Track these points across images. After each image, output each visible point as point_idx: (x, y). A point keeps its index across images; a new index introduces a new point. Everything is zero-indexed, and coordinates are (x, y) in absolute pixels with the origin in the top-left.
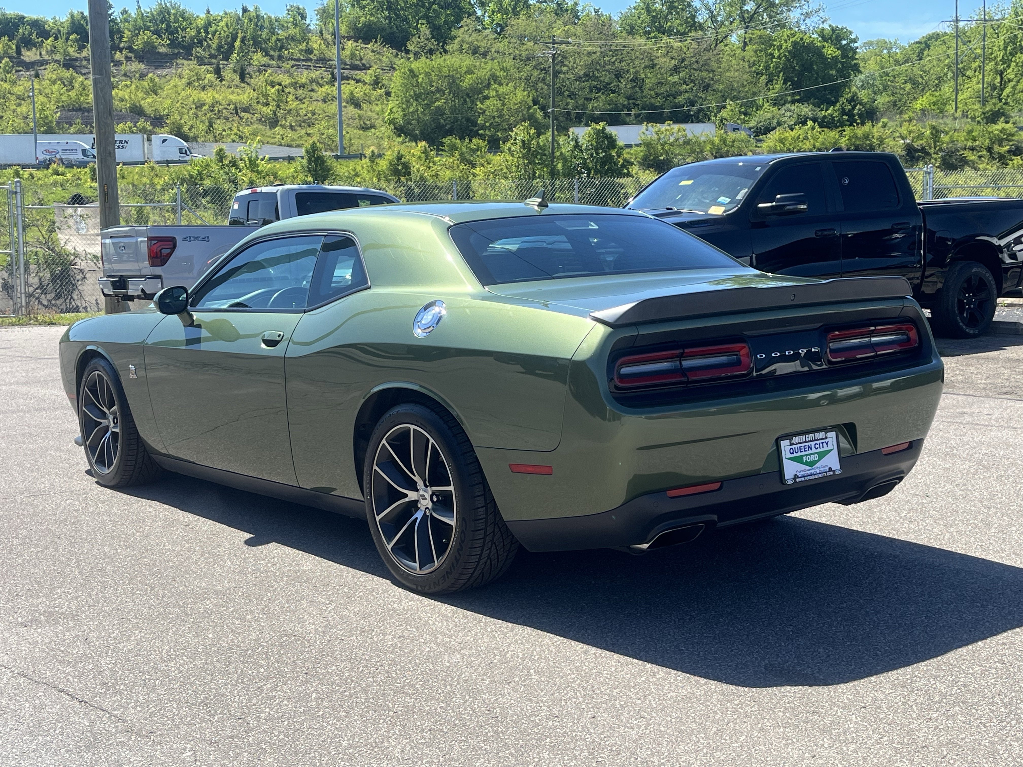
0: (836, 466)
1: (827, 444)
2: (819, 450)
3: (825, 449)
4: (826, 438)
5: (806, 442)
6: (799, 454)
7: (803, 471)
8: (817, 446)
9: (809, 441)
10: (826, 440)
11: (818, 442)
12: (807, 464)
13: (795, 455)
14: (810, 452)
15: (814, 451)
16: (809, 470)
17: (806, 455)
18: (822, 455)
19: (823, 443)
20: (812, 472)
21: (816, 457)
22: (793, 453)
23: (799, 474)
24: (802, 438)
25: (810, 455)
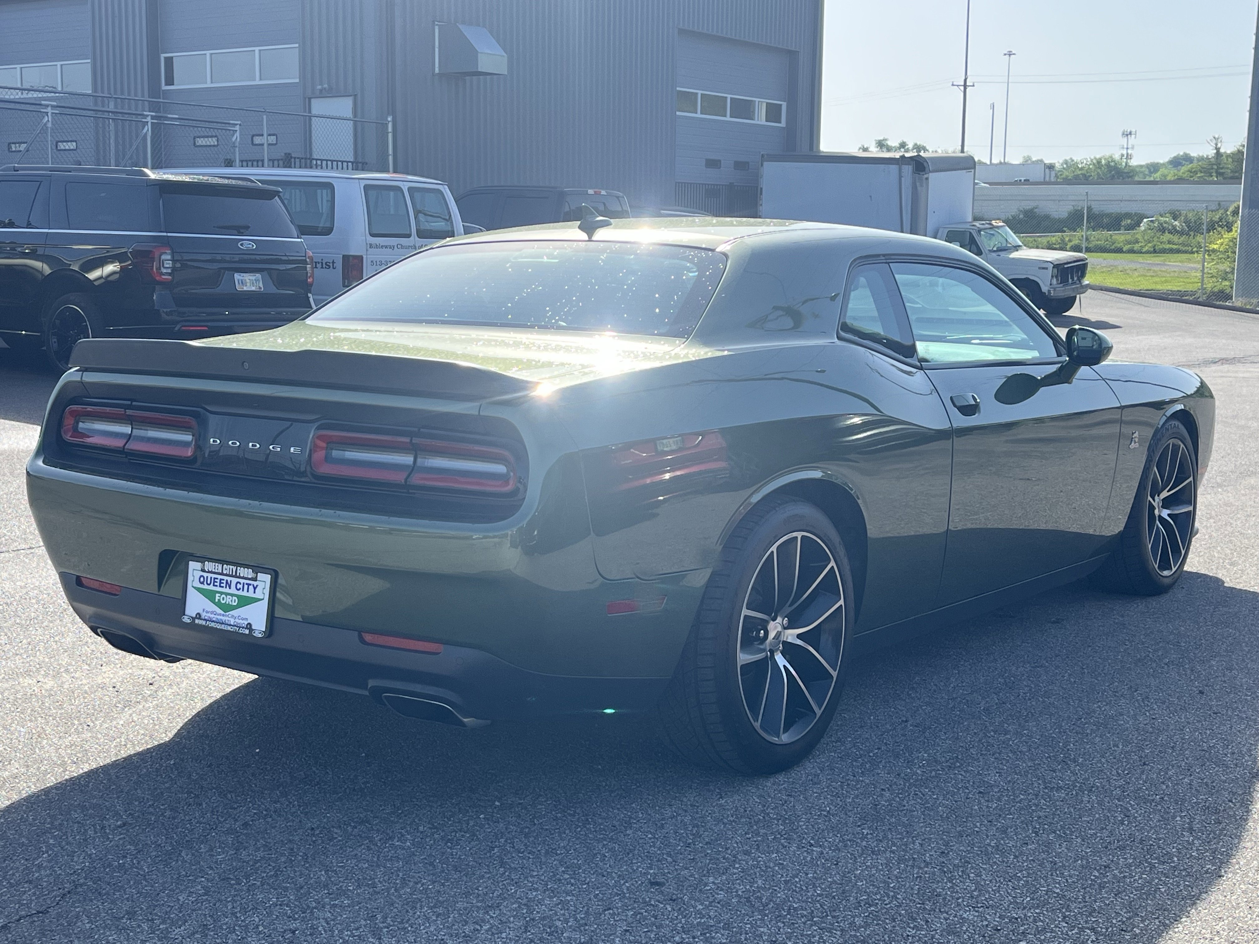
0: (260, 625)
1: (255, 588)
2: (240, 593)
3: (251, 594)
4: (255, 579)
5: (222, 574)
6: (211, 587)
7: (212, 613)
8: (239, 586)
9: (226, 575)
10: (255, 583)
11: (242, 581)
12: (219, 604)
13: (205, 587)
14: (227, 590)
15: (233, 591)
16: (220, 615)
17: (222, 593)
18: (244, 602)
19: (249, 585)
20: (224, 618)
21: (234, 602)
22: (202, 583)
23: (204, 615)
24: (219, 567)
25: (227, 594)
